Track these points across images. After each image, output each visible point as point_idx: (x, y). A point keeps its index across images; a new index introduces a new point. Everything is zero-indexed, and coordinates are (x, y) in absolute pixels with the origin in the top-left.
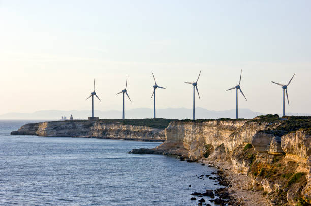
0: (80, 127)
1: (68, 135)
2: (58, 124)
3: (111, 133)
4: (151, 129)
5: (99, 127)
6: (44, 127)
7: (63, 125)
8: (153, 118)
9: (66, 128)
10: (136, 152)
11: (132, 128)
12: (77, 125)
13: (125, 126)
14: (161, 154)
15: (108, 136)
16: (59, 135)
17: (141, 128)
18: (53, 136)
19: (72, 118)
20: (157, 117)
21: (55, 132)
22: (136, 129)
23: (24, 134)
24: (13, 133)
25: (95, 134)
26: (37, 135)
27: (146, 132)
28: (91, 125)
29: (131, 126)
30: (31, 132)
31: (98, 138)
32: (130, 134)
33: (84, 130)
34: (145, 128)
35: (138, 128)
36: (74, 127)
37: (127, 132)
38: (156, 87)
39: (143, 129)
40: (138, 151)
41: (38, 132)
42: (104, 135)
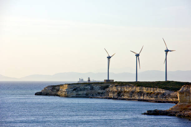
0: (97, 89)
1: (87, 96)
2: (77, 86)
3: (125, 94)
4: (163, 91)
5: (115, 89)
6: (65, 89)
7: (82, 87)
8: (164, 80)
9: (84, 89)
10: (150, 113)
11: (145, 90)
12: (94, 87)
13: (138, 88)
14: (174, 115)
15: (123, 97)
16: (78, 96)
17: (154, 91)
18: (73, 97)
19: (89, 80)
20: (168, 80)
21: (75, 93)
22: (149, 91)
23: (47, 94)
24: (37, 94)
25: (111, 95)
26: (59, 96)
27: (158, 94)
28: (107, 87)
29: (144, 88)
30: (53, 93)
31: (114, 99)
32: (144, 95)
33: (100, 91)
34: (158, 90)
35: (151, 90)
36: (92, 89)
37: (141, 93)
38: (167, 51)
39: (156, 91)
40: (152, 112)
41: (59, 93)
42: (119, 96)
